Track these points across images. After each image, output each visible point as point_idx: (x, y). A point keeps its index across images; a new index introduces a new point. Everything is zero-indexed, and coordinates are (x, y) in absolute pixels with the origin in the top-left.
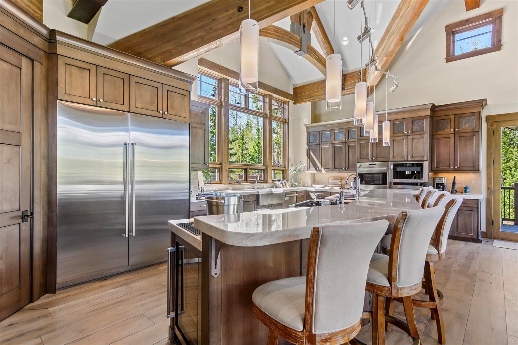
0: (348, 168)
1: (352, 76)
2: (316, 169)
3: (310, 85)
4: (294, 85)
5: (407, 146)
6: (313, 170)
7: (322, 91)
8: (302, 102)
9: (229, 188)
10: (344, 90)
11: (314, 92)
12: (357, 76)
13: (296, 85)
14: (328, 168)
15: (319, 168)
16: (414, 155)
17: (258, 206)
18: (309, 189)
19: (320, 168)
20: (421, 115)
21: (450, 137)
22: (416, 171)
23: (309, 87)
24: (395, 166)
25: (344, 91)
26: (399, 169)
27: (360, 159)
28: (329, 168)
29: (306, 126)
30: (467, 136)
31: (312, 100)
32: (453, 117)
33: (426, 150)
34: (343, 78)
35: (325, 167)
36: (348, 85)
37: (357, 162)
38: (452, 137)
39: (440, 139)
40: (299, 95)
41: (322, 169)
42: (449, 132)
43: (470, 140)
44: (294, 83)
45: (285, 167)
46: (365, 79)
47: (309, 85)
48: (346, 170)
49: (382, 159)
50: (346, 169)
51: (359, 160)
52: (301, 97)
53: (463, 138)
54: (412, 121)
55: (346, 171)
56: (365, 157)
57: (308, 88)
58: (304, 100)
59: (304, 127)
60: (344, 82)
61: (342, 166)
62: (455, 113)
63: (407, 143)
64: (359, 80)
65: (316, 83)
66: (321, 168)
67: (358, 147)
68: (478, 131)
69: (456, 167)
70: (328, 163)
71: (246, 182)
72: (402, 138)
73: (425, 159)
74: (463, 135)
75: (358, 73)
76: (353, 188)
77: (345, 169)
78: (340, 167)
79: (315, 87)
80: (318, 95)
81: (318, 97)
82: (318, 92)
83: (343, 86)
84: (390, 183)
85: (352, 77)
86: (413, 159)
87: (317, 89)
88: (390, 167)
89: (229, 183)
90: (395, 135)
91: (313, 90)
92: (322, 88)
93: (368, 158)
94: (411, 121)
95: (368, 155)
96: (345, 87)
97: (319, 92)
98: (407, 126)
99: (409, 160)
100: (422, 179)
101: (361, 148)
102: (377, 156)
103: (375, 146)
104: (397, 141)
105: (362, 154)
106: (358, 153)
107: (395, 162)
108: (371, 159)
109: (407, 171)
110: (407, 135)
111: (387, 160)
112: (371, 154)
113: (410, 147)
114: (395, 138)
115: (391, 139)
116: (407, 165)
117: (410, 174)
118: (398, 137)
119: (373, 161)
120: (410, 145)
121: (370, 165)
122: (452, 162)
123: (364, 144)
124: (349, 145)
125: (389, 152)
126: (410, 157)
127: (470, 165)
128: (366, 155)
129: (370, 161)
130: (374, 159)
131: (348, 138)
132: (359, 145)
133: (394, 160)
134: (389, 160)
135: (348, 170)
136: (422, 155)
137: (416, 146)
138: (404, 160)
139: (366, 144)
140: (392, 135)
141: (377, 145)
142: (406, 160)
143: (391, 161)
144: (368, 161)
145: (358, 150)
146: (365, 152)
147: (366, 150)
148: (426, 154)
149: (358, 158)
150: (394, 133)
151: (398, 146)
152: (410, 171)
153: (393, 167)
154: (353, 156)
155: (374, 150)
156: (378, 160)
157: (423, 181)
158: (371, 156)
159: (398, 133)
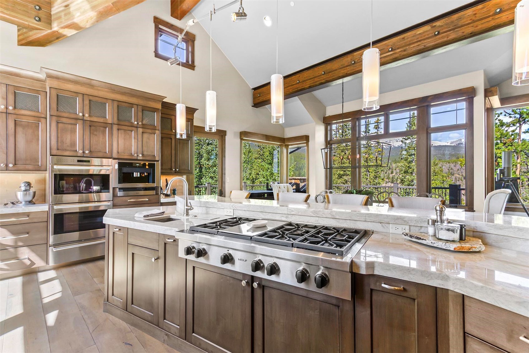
0: (15, 165)
5: (136, 140)
16: (145, 153)
20: (152, 106)
21: (171, 139)
24: (120, 164)
26: (126, 170)
27: (58, 149)
32: (174, 118)
33: (158, 149)
37: (51, 156)
38: (173, 137)
39: (164, 139)
42: (171, 133)
43: (186, 144)
46: (50, 14)
48: (10, 169)
49: (100, 154)
50: (11, 165)
51: (54, 152)
53: (181, 141)
55: (7, 169)
56: (68, 148)
64: (37, 8)
67: (52, 129)
68: (192, 136)
69: (177, 170)
72: (130, 128)
73: (157, 159)
76: (23, 203)
77: (7, 165)
84: (114, 188)
86: (144, 159)
88: (114, 166)
90: (121, 123)
93: (75, 149)
94: (141, 111)
95: (73, 144)
98: (136, 114)
99: (139, 158)
100: (154, 182)
101: (59, 131)
102: (91, 149)
103: (89, 133)
104: (123, 131)
105: (62, 142)
106: (52, 138)
107: (120, 159)
108: (81, 152)
109: (136, 172)
110: (136, 126)
111: (109, 156)
112: (81, 145)
113: (140, 143)
114: (120, 127)
115: (115, 127)
116: (137, 165)
117: (139, 177)
118: (124, 126)
119: (85, 156)
120: (140, 139)
121: (79, 161)
122: (173, 164)
123: (66, 126)
124: (15, 120)
125: (111, 145)
126: (140, 155)
127: (187, 168)
128: (71, 144)
129: (78, 156)
130: (87, 152)
131: (14, 106)
132: (54, 124)
133: (119, 158)
134: (111, 157)
135: (15, 168)
136: (153, 154)
137: (147, 142)
138: (133, 158)
139: (70, 126)
140: (116, 121)
141: (92, 132)
142: (135, 158)
143: (114, 159)
144: (75, 155)
145: (54, 134)
146: (68, 139)
147: (71, 136)
148: (158, 153)
149: (52, 147)
150: (118, 119)
151: (124, 139)
152: (139, 173)
153: (118, 166)
154: (28, 142)
155: (86, 138)
156: (95, 155)
157: (155, 185)
158: (81, 147)
159: (125, 121)
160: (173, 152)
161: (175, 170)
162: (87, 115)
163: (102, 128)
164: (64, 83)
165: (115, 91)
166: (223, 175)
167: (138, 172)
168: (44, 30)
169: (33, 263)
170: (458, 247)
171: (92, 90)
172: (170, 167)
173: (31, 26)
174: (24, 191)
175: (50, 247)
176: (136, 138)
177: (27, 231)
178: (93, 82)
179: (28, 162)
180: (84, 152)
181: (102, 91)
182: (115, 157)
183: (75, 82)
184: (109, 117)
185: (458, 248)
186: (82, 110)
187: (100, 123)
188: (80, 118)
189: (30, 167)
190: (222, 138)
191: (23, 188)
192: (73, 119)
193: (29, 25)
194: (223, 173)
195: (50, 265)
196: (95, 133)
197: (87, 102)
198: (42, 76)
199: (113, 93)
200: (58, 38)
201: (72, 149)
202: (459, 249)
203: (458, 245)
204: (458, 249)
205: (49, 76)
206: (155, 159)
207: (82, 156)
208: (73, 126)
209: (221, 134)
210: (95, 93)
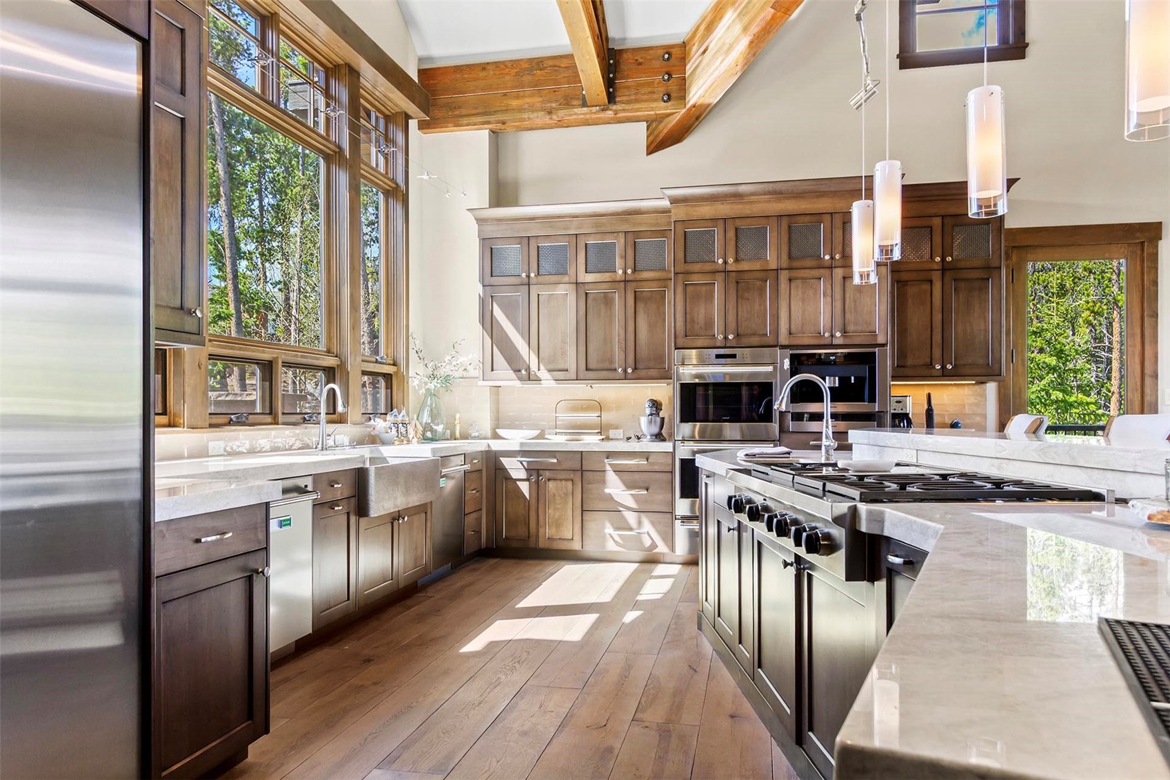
0: (636, 369)
1: (641, 60)
2: (517, 371)
3: (489, 67)
4: (420, 60)
5: (829, 299)
6: (505, 377)
7: (532, 96)
8: (458, 126)
9: (211, 445)
10: (615, 103)
11: (505, 95)
12: (657, 64)
13: (430, 59)
14: (561, 367)
15: (528, 369)
16: (851, 328)
17: (363, 521)
18: (496, 445)
19: (534, 367)
21: (931, 281)
22: (853, 378)
23: (482, 74)
24: (794, 359)
25: (614, 107)
27: (687, 337)
28: (566, 368)
29: (477, 213)
30: (972, 279)
31: (498, 122)
32: (937, 222)
33: (884, 313)
34: (611, 62)
35: (551, 367)
36: (628, 87)
37: (676, 349)
38: (936, 277)
39: (906, 285)
40: (443, 98)
41: (543, 374)
42: (929, 266)
43: (980, 289)
44: (421, 53)
45: (394, 365)
46: (684, 79)
47: (484, 67)
48: (629, 376)
49: (755, 340)
50: (630, 370)
51: (681, 342)
52: (452, 107)
53: (962, 284)
54: (844, 223)
55: (626, 377)
56: (702, 332)
57: (478, 79)
58: (465, 120)
59: (470, 216)
60: (614, 78)
61: (611, 361)
62: (942, 212)
63: (829, 292)
64: (666, 78)
65: (509, 65)
66: (536, 370)
67: (677, 297)
68: (998, 265)
69: (949, 367)
70: (564, 353)
71: (269, 419)
72: (816, 273)
73: (881, 340)
74: (964, 274)
75: (661, 52)
76: (649, 437)
77: (625, 371)
78: (606, 365)
79: (508, 78)
80: (521, 110)
81: (518, 116)
82: (517, 97)
83: (611, 90)
84: (782, 412)
85: (640, 64)
86: (848, 342)
87: (513, 87)
88: (782, 364)
89: (211, 426)
90: (796, 264)
91: (497, 89)
92: (535, 86)
93: (712, 334)
94: (841, 224)
95: (709, 324)
96: (618, 93)
97: (523, 97)
98: (829, 236)
99: (836, 342)
100: (872, 399)
101: (688, 300)
102: (739, 329)
103: (735, 295)
104: (799, 282)
105: (693, 321)
106: (678, 316)
107: (795, 348)
108: (721, 337)
109: (830, 376)
110: (828, 264)
111: (771, 341)
112: (722, 323)
113: (838, 304)
114: (795, 274)
115: (784, 276)
116: (831, 358)
117: (836, 387)
118: (803, 271)
119: (728, 345)
120: (838, 296)
121: (718, 356)
122: (937, 353)
123: (699, 288)
124: (635, 291)
125: (776, 318)
126: (838, 334)
127: (981, 361)
128: (706, 324)
129: (717, 346)
130: (731, 337)
131: (633, 267)
132: (680, 289)
133: (792, 344)
134: (776, 344)
135: (636, 376)
136: (871, 329)
137: (855, 301)
138: (822, 342)
139: (704, 289)
140: (785, 262)
141: (740, 293)
142: (827, 342)
143: (783, 347)
144: (712, 345)
145: (680, 307)
146: (700, 313)
147: (706, 308)
148: (883, 326)
149: (677, 333)
150: (790, 257)
151: (803, 300)
152: (837, 378)
153: (789, 363)
154: (651, 327)
155: (731, 308)
156: (746, 341)
157: (877, 407)
158: (722, 328)
159: (803, 257)
160: (938, 317)
161: (943, 367)
162: (731, 260)
163: (759, 283)
164: (695, 206)
165: (783, 196)
166: (1148, 381)
167: (835, 376)
168: (676, 113)
169: (654, 545)
170: (1161, 513)
171: (741, 206)
172: (929, 360)
173: (659, 114)
174: (649, 415)
175: (676, 519)
176: (830, 294)
177: (646, 485)
178: (742, 189)
179: (651, 364)
180: (726, 338)
181: (758, 202)
182: (783, 344)
183: (712, 198)
184: (772, 257)
185: (1160, 517)
186: (723, 253)
187: (755, 273)
188: (721, 270)
189: (653, 372)
190: (1143, 250)
191: (648, 411)
192: (709, 274)
193: (656, 114)
194: (1148, 371)
195: (676, 554)
196: (746, 295)
197: (731, 234)
198: (666, 203)
199: (779, 200)
200: (697, 118)
201: (707, 334)
202: (1162, 519)
203: (1160, 509)
204: (1159, 520)
205: (675, 201)
206: (876, 340)
207: (723, 345)
208: (708, 287)
209: (1138, 238)
210: (746, 210)
